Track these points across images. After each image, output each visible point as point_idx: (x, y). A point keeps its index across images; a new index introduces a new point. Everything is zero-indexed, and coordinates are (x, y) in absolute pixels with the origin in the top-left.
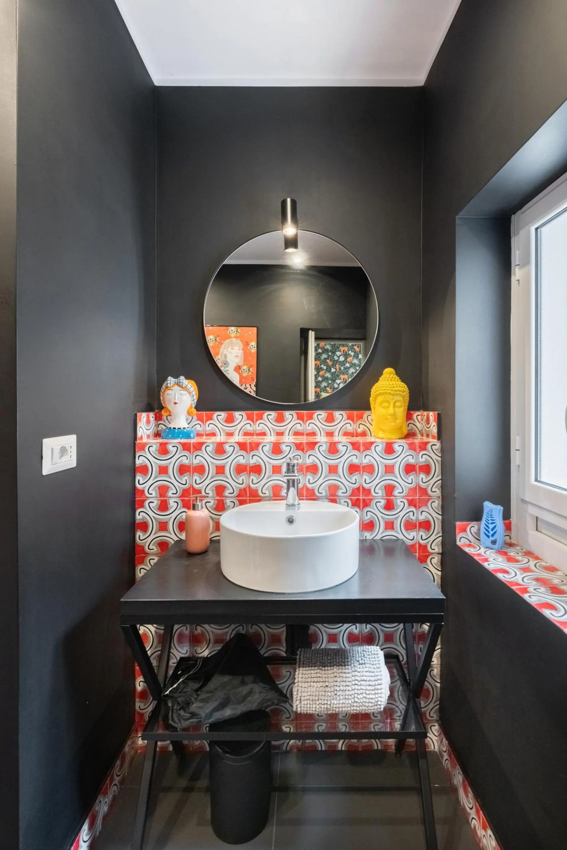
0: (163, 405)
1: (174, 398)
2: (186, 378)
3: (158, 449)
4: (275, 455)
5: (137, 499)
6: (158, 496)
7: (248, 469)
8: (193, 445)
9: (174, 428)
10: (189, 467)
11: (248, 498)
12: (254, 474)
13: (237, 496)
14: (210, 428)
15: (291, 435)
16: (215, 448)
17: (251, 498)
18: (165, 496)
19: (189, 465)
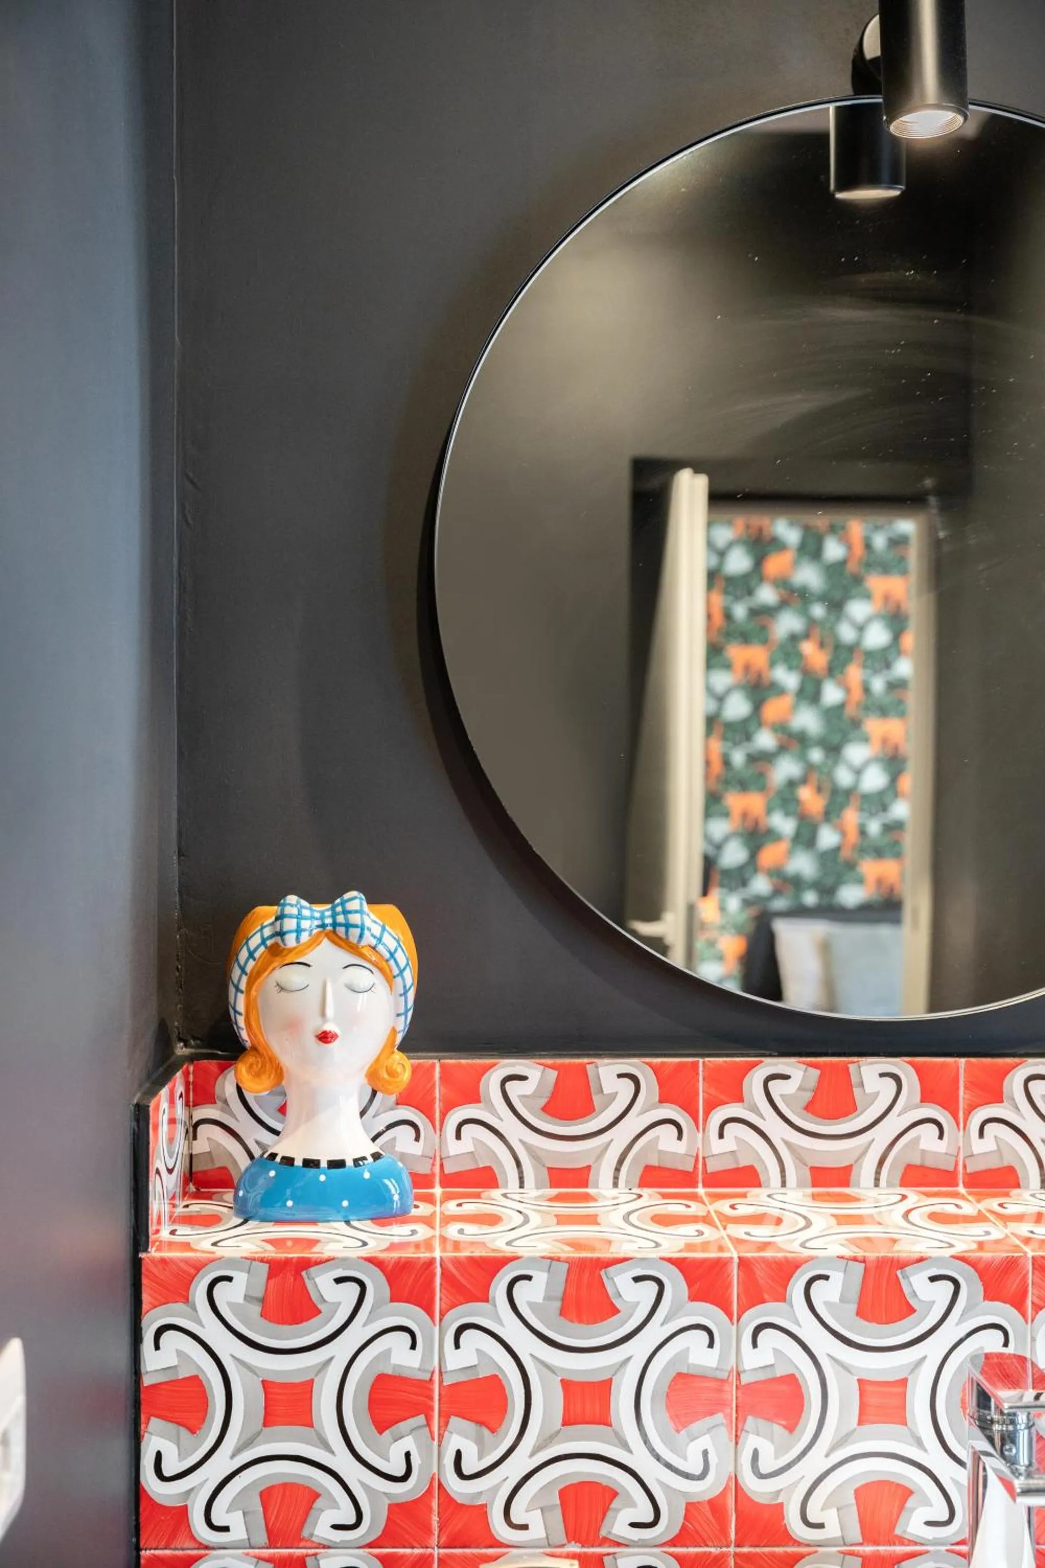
0: (244, 1035)
1: (316, 1007)
2: (372, 900)
3: (259, 1293)
4: (873, 1326)
5: (143, 1553)
6: (261, 1537)
7: (732, 1394)
8: (445, 1273)
9: (310, 1164)
10: (424, 1387)
11: (732, 1549)
12: (762, 1423)
13: (673, 1542)
14: (465, 1145)
15: (890, 1184)
16: (559, 1290)
17: (745, 1550)
18: (295, 1539)
19: (426, 1377)
